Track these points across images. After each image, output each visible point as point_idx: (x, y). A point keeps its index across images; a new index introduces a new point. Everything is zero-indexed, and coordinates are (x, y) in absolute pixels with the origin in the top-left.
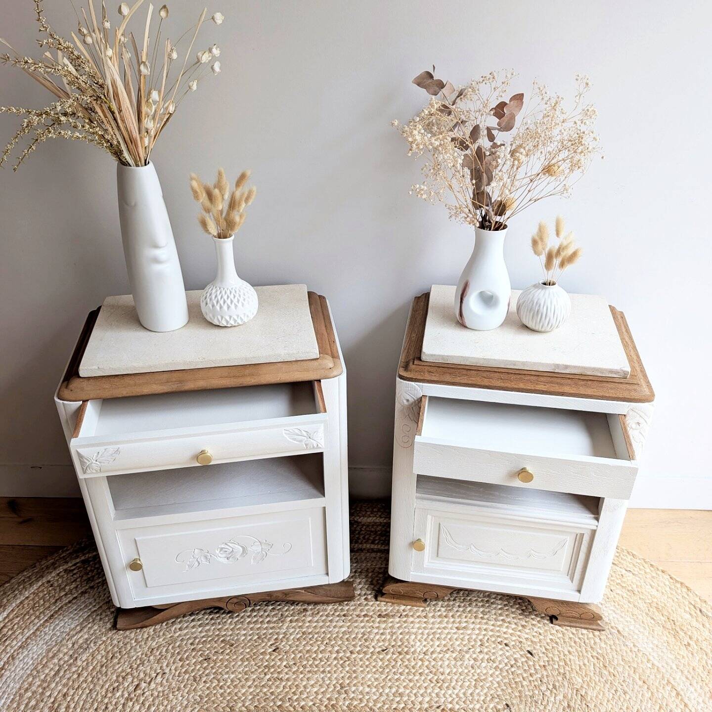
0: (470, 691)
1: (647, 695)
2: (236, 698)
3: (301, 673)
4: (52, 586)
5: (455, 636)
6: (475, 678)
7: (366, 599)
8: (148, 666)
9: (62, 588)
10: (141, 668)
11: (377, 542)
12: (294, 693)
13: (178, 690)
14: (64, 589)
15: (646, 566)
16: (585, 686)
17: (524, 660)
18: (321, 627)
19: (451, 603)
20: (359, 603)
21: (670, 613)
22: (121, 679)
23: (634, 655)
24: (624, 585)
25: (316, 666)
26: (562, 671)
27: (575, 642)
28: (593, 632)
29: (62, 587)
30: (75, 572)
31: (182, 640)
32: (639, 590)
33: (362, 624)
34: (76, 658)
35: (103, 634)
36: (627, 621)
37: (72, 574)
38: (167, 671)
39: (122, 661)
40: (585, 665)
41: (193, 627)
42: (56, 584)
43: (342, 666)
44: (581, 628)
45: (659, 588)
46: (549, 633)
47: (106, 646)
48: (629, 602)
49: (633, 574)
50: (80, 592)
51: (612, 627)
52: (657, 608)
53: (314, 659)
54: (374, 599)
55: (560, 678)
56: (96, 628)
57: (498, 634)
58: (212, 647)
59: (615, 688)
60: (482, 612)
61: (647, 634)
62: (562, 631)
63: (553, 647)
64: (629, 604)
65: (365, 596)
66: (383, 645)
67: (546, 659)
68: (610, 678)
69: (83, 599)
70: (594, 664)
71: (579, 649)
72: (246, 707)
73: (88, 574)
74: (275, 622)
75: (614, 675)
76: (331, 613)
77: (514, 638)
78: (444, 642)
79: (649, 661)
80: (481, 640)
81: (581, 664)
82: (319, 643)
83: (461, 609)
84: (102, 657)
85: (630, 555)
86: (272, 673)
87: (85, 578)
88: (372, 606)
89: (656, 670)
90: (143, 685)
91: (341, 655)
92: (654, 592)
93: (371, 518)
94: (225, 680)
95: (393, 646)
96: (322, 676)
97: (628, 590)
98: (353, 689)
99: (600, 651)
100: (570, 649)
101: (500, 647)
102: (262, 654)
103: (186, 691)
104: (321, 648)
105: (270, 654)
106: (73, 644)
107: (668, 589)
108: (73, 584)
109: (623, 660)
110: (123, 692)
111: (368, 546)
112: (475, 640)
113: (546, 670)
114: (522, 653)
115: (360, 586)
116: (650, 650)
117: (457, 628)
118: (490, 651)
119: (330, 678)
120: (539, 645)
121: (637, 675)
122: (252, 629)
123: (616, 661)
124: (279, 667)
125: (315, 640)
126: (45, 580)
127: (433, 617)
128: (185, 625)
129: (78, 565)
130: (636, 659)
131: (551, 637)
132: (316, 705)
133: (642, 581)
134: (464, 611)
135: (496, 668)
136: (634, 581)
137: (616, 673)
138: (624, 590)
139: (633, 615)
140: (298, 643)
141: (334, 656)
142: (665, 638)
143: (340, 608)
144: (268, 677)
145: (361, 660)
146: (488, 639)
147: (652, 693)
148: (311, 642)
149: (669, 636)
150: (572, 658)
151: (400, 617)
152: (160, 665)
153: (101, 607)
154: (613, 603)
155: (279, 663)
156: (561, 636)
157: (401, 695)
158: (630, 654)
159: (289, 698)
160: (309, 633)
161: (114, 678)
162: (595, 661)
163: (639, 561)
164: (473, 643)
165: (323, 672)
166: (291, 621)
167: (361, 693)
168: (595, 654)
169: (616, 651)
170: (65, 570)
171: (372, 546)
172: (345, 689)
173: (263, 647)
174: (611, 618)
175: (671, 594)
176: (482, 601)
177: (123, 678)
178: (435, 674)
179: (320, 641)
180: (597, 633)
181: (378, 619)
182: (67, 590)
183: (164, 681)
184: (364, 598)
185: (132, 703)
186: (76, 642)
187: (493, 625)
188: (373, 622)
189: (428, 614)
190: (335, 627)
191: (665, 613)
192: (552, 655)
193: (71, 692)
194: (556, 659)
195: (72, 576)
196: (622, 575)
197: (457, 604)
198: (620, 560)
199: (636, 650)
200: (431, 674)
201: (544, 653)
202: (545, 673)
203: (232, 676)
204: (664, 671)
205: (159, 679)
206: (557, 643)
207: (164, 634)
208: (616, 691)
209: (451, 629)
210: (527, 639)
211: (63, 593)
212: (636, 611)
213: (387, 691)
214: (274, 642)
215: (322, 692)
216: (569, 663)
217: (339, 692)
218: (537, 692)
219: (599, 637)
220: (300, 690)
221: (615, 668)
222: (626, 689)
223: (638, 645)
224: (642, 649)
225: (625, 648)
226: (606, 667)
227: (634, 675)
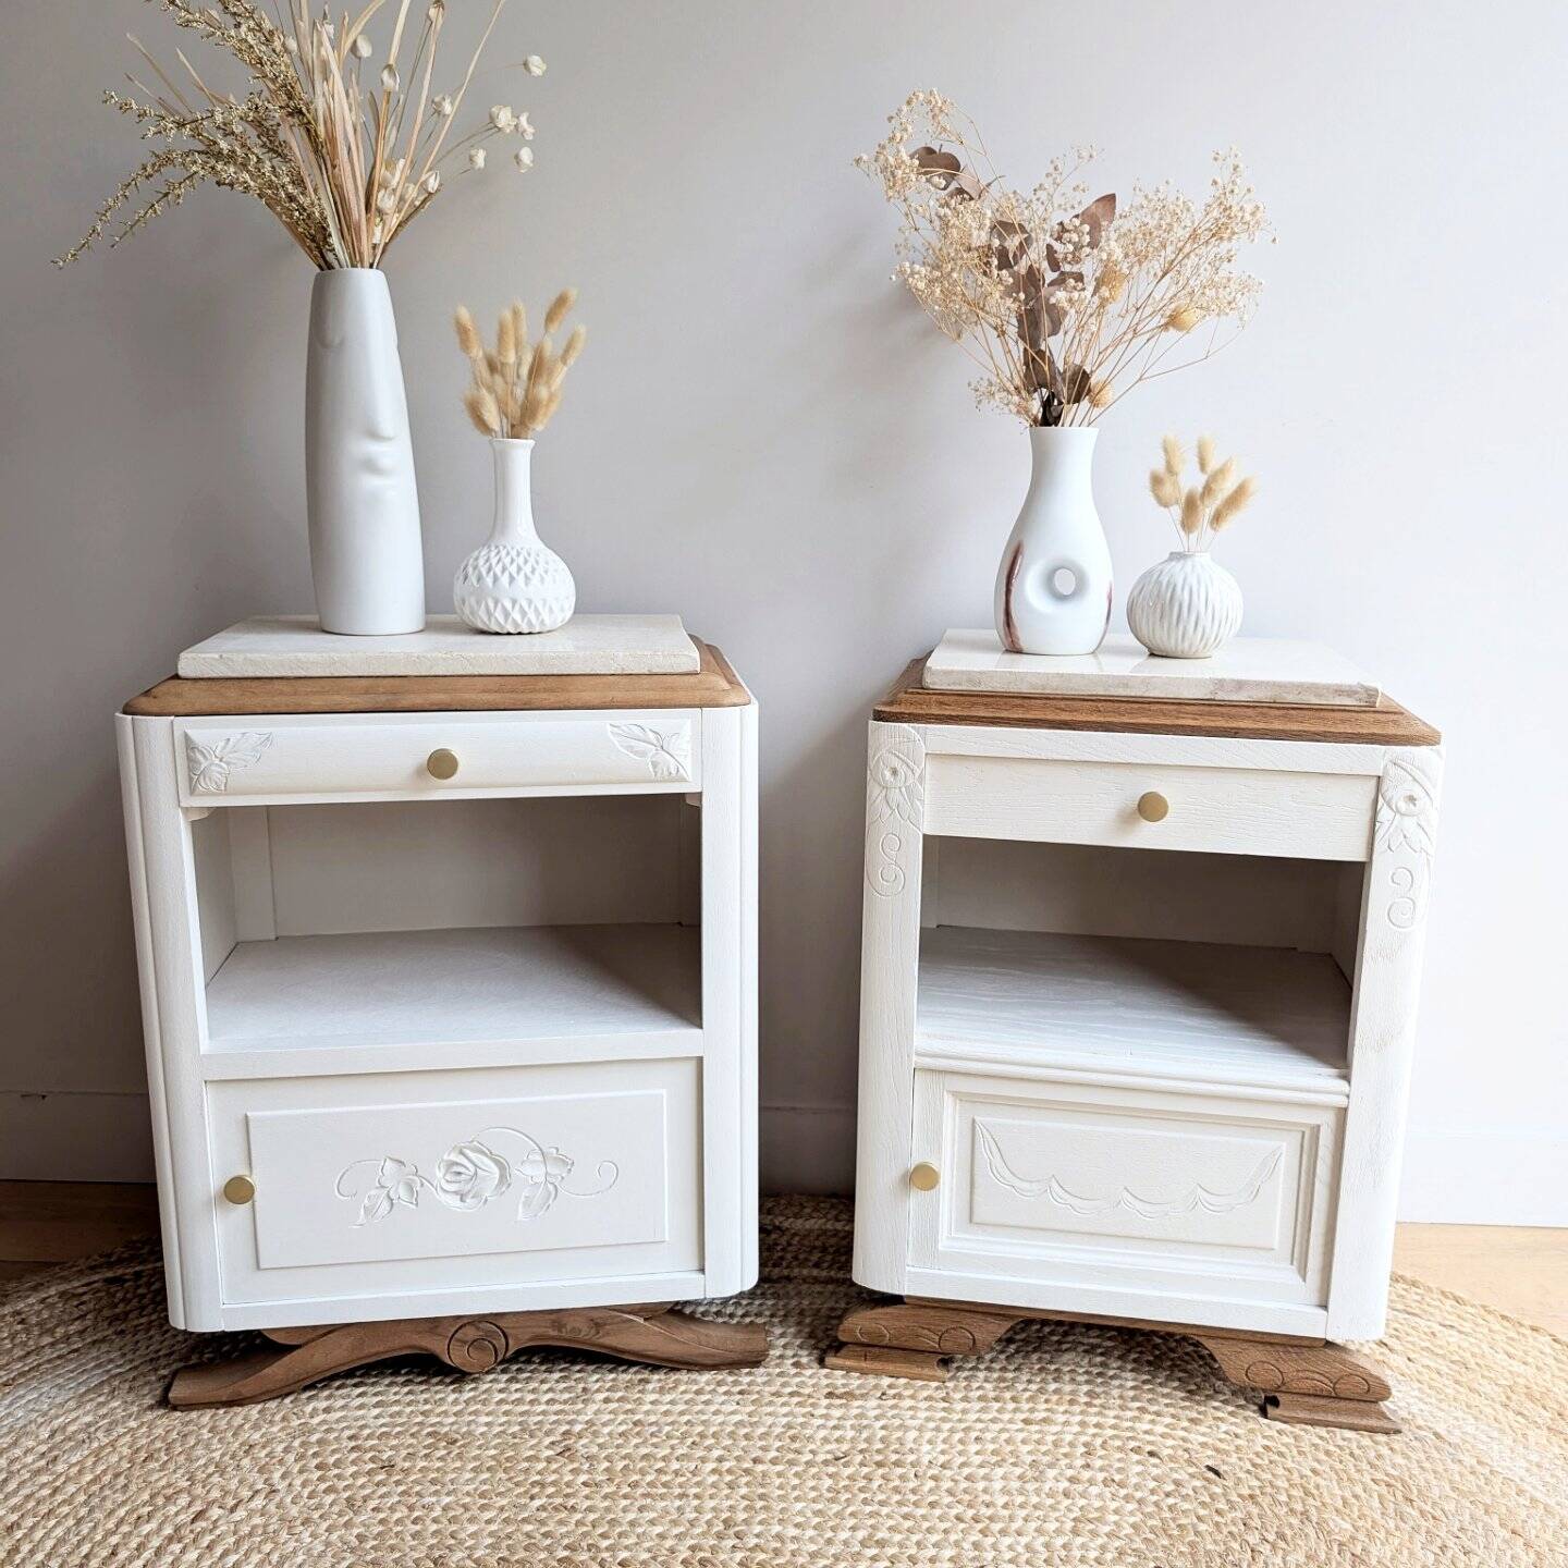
0: (1059, 1542)
1: (1525, 1558)
2: (453, 1542)
3: (625, 1497)
4: (22, 1322)
5: (1021, 1436)
6: (1072, 1516)
7: (796, 1365)
8: (234, 1476)
9: (48, 1331)
10: (216, 1479)
11: (826, 1265)
12: (604, 1536)
13: (303, 1524)
14: (51, 1332)
15: (1490, 1317)
16: (1361, 1536)
17: (1198, 1483)
18: (682, 1413)
19: (1010, 1375)
20: (778, 1370)
22: (160, 1501)
23: (1483, 1481)
24: (1441, 1352)
25: (665, 1485)
26: (1299, 1507)
27: (1327, 1453)
28: (1370, 1437)
29: (48, 1326)
30: (85, 1298)
31: (328, 1431)
32: (1480, 1361)
33: (785, 1410)
34: (56, 1458)
35: (130, 1416)
36: (1456, 1418)
37: (75, 1303)
38: (282, 1486)
39: (172, 1466)
40: (1356, 1497)
41: (361, 1407)
42: (34, 1320)
43: (730, 1486)
44: (1340, 1426)
45: (1530, 1360)
46: (1260, 1437)
47: (135, 1439)
48: (1457, 1382)
49: (1460, 1332)
50: (89, 1340)
51: (1419, 1427)
52: (1530, 1397)
53: (659, 1471)
54: (816, 1365)
55: (1295, 1521)
56: (116, 1404)
57: (1131, 1434)
58: (402, 1444)
59: (1439, 1543)
60: (1089, 1394)
61: (1509, 1442)
62: (1292, 1433)
63: (1271, 1462)
64: (1457, 1386)
65: (795, 1359)
66: (838, 1449)
67: (1256, 1483)
68: (1424, 1523)
69: (94, 1352)
70: (1380, 1496)
71: (1338, 1466)
72: (475, 1561)
73: (116, 1306)
74: (565, 1402)
75: (1434, 1518)
76: (708, 1388)
77: (1170, 1442)
78: (991, 1447)
79: (1520, 1492)
80: (1086, 1445)
81: (1348, 1494)
82: (675, 1442)
83: (1034, 1387)
84: (121, 1459)
85: (1447, 1297)
86: (549, 1496)
87: (106, 1313)
88: (810, 1377)
89: (1542, 1511)
90: (215, 1512)
91: (726, 1465)
92: (1517, 1367)
93: (813, 1221)
94: (429, 1508)
95: (861, 1451)
96: (678, 1503)
97: (1452, 1362)
98: (757, 1529)
99: (1392, 1472)
100: (1316, 1465)
101: (1136, 1457)
102: (528, 1459)
103: (325, 1525)
104: (680, 1452)
105: (549, 1460)
106: (52, 1436)
107: (1551, 1361)
108: (77, 1323)
109: (1454, 1489)
110: (162, 1523)
111: (805, 1272)
112: (1071, 1444)
113: (1257, 1504)
114: (1192, 1470)
115: (783, 1341)
116: (1523, 1473)
117: (1026, 1422)
118: (1111, 1466)
119: (698, 1510)
120: (1235, 1455)
121: (1495, 1517)
122: (506, 1413)
123: (1436, 1491)
124: (568, 1485)
125: (664, 1438)
126: (8, 1308)
127: (965, 1399)
128: (341, 1402)
129: (96, 1285)
130: (1488, 1488)
131: (1266, 1442)
132: (660, 1559)
133: (1485, 1346)
134: (1041, 1391)
135: (1127, 1498)
136: (1465, 1345)
137: (1438, 1513)
138: (1440, 1361)
139: (1468, 1407)
140: (620, 1441)
141: (711, 1466)
142: (1557, 1451)
143: (730, 1379)
144: (537, 1503)
145: (779, 1475)
146: (1105, 1442)
147: (1537, 1553)
148: (655, 1440)
150: (1322, 1483)
151: (880, 1398)
152: (266, 1476)
153: (136, 1368)
154: (1418, 1385)
155: (568, 1478)
156: (1292, 1441)
157: (881, 1544)
158: (1472, 1478)
159: (589, 1545)
160: (651, 1424)
161: (146, 1496)
162: (1384, 1489)
163: (1472, 1310)
164: (1066, 1450)
165: (682, 1496)
166: (607, 1400)
167: (778, 1537)
168: (1380, 1476)
169: (1435, 1472)
170: (62, 1295)
171: (815, 1272)
172: (737, 1529)
173: (532, 1448)
174: (1415, 1410)
175: (1559, 1369)
176: (1087, 1372)
177: (168, 1498)
178: (970, 1506)
179: (678, 1438)
180: (1381, 1438)
181: (825, 1402)
182: (58, 1335)
183: (272, 1507)
184: (791, 1361)
185: (181, 1545)
186: (63, 1428)
187: (1116, 1417)
188: (812, 1405)
189: (952, 1394)
190: (716, 1413)
191: (1550, 1404)
192: (1269, 1476)
194: (1283, 1484)
195: (77, 1306)
196: (1432, 1333)
197: (1025, 1378)
198: (1425, 1307)
199: (1486, 1471)
200: (959, 1506)
201: (1248, 1472)
202: (1255, 1511)
203: (447, 1500)
205: (258, 1502)
206: (1281, 1454)
207: (284, 1419)
208: (1443, 1548)
209: (1011, 1421)
210: (1204, 1445)
211: (47, 1340)
212: (1475, 1400)
213: (844, 1535)
214: (559, 1438)
215: (676, 1536)
216: (1315, 1492)
217: (720, 1536)
218: (1236, 1546)
219: (1388, 1444)
220: (619, 1530)
221: (1434, 1503)
222: (1469, 1544)
223: (1489, 1461)
224: (1499, 1470)
225: (1456, 1467)
226: (1411, 1501)
227: (1486, 1518)
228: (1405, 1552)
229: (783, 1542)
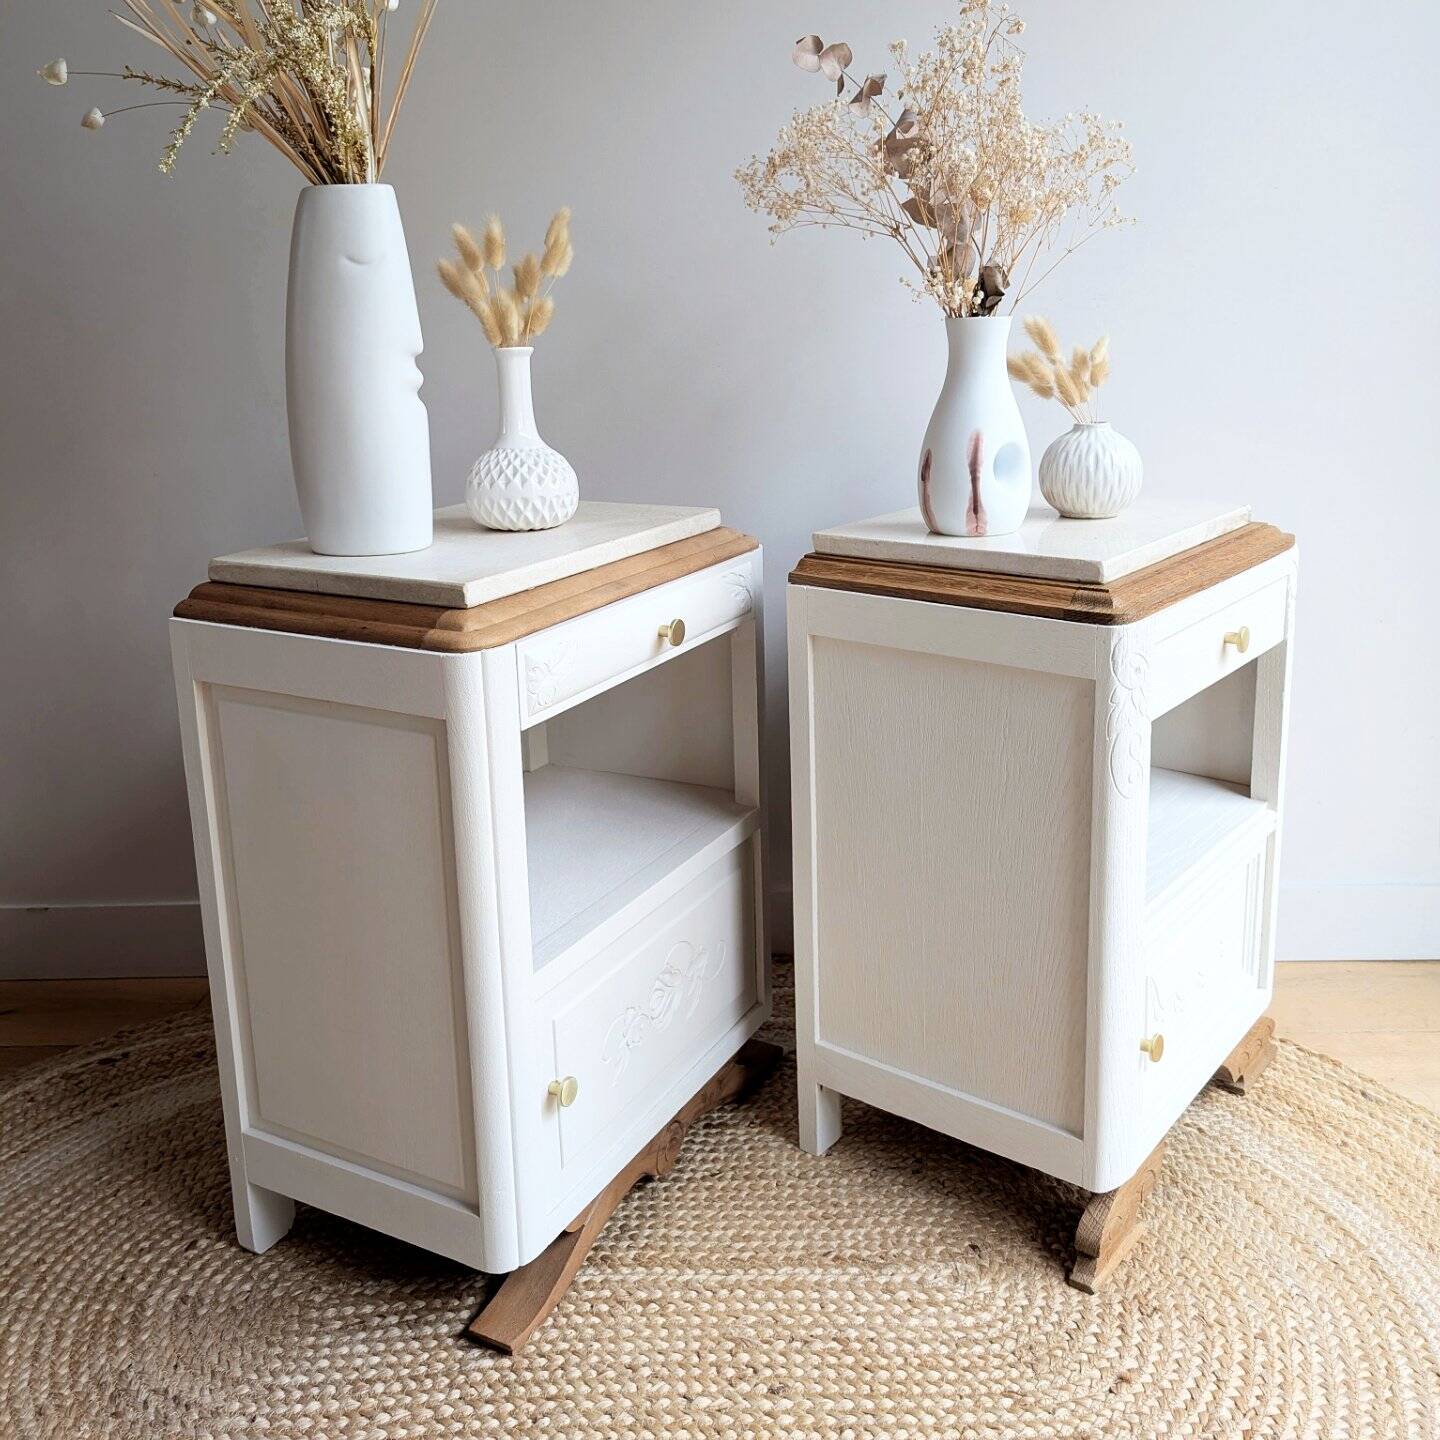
0: (893, 1230)
1: (1265, 1223)
4: (32, 1100)
9: (54, 1105)
14: (56, 1107)
21: (1301, 1100)
22: (158, 1236)
23: (1234, 1164)
29: (53, 1102)
30: (84, 1077)
34: (69, 1207)
35: (127, 1171)
36: (1217, 1116)
37: (76, 1082)
42: (41, 1098)
50: (89, 1112)
51: (1187, 1125)
59: (1197, 1214)
61: (1259, 1132)
66: (713, 1167)
68: (1186, 1200)
69: (94, 1121)
73: (110, 1082)
75: (1194, 1195)
79: (1264, 1171)
84: (122, 1206)
87: (103, 1089)
89: (1280, 1185)
90: (202, 1242)
95: (733, 1168)
98: (647, 1232)
106: (64, 1190)
107: (1294, 1066)
108: (78, 1098)
109: (1211, 1172)
110: (160, 1253)
116: (1267, 1156)
121: (1243, 1192)
123: (1197, 1174)
126: (19, 1089)
129: (91, 1066)
130: (1238, 1170)
137: (1197, 1191)
139: (1228, 1106)
142: (1297, 1137)
145: (666, 1189)
147: (1275, 1218)
149: (1305, 1133)
151: (749, 1125)
157: (748, 1238)
158: (1226, 1163)
161: (146, 1233)
167: (664, 1237)
169: (1196, 1159)
170: (63, 1075)
172: (631, 1233)
175: (1302, 1072)
178: (821, 1207)
181: (702, 1132)
182: (62, 1109)
186: (73, 1184)
191: (1292, 1100)
193: (51, 1259)
199: (1238, 1156)
200: (812, 1207)
204: (1298, 1185)
208: (1200, 1219)
211: (52, 1114)
213: (717, 1234)
221: (1195, 1184)
222: (1220, 1214)
223: (1241, 1148)
224: (1248, 1154)
225: (1214, 1155)
226: (1177, 1183)
227: (1235, 1193)
228: (1170, 1224)
229: (669, 1242)
